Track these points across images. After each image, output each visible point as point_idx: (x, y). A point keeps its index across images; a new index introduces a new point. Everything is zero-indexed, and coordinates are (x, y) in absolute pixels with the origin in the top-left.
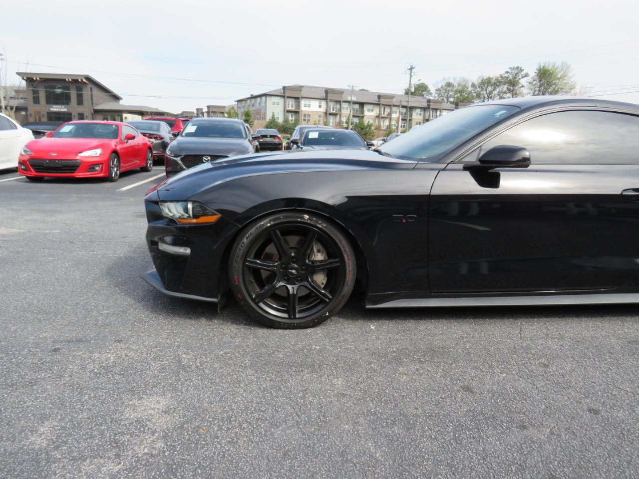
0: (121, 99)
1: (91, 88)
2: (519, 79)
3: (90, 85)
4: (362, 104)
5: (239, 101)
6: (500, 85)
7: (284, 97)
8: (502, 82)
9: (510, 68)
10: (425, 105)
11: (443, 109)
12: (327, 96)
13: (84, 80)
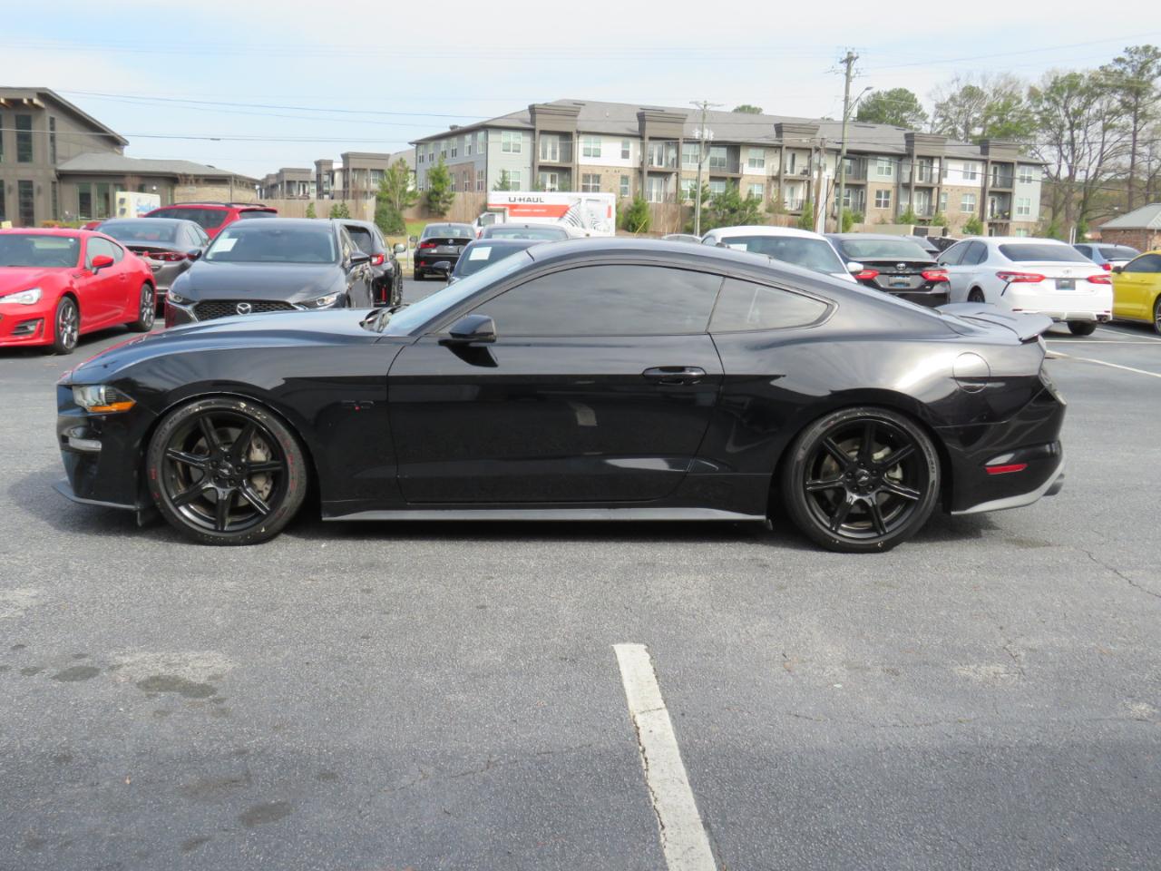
0: (126, 143)
1: (52, 120)
2: (1153, 77)
3: (49, 113)
4: (734, 148)
5: (418, 143)
6: (1101, 94)
7: (532, 131)
8: (1106, 86)
9: (1127, 50)
10: (901, 147)
11: (947, 158)
12: (642, 128)
13: (36, 101)
